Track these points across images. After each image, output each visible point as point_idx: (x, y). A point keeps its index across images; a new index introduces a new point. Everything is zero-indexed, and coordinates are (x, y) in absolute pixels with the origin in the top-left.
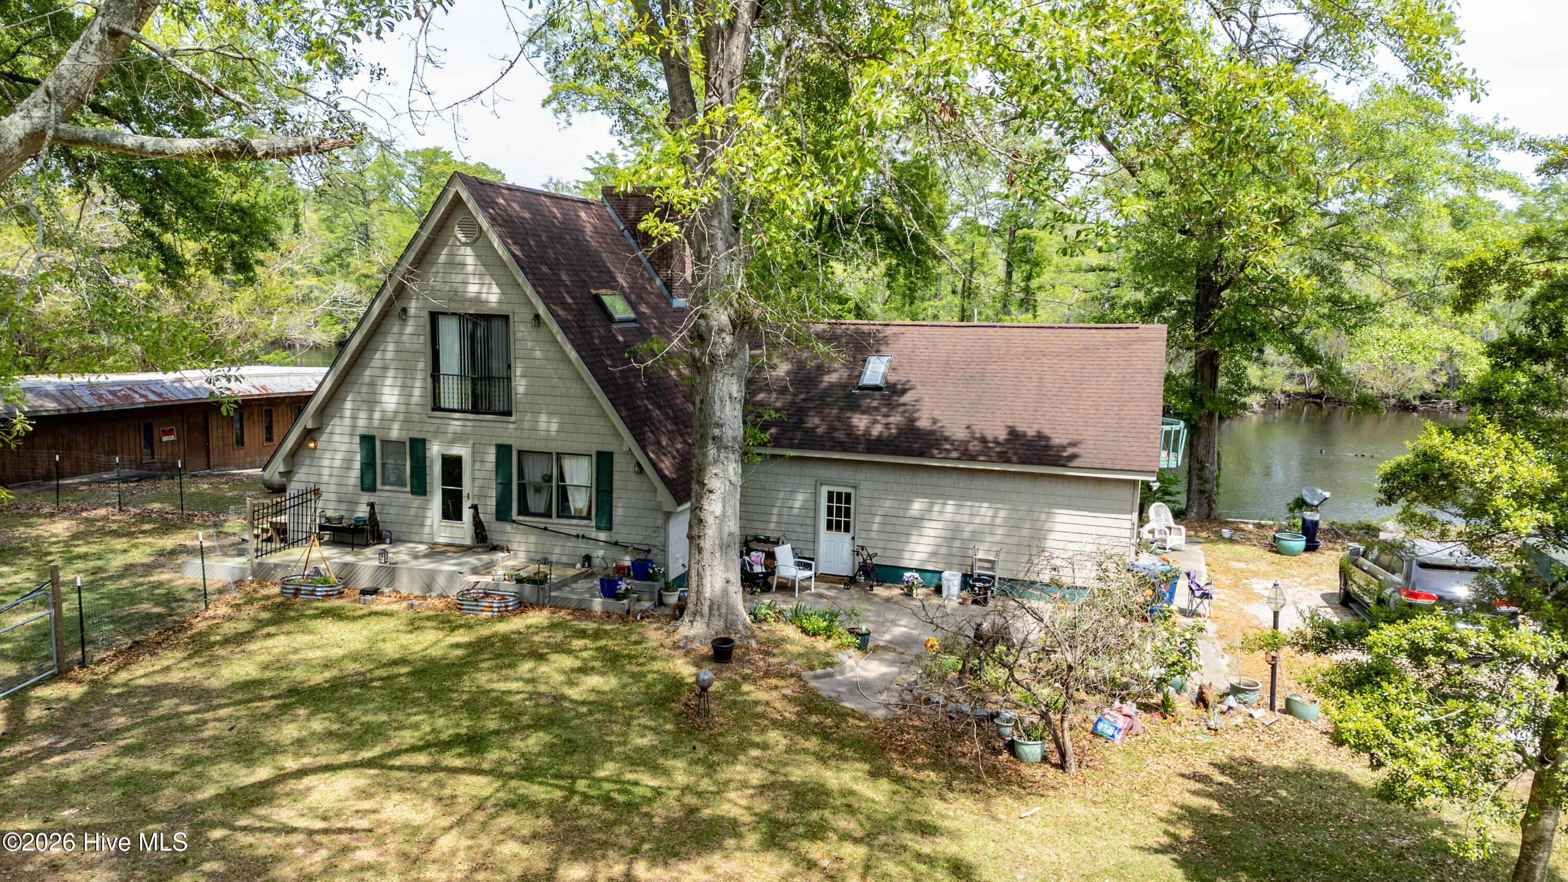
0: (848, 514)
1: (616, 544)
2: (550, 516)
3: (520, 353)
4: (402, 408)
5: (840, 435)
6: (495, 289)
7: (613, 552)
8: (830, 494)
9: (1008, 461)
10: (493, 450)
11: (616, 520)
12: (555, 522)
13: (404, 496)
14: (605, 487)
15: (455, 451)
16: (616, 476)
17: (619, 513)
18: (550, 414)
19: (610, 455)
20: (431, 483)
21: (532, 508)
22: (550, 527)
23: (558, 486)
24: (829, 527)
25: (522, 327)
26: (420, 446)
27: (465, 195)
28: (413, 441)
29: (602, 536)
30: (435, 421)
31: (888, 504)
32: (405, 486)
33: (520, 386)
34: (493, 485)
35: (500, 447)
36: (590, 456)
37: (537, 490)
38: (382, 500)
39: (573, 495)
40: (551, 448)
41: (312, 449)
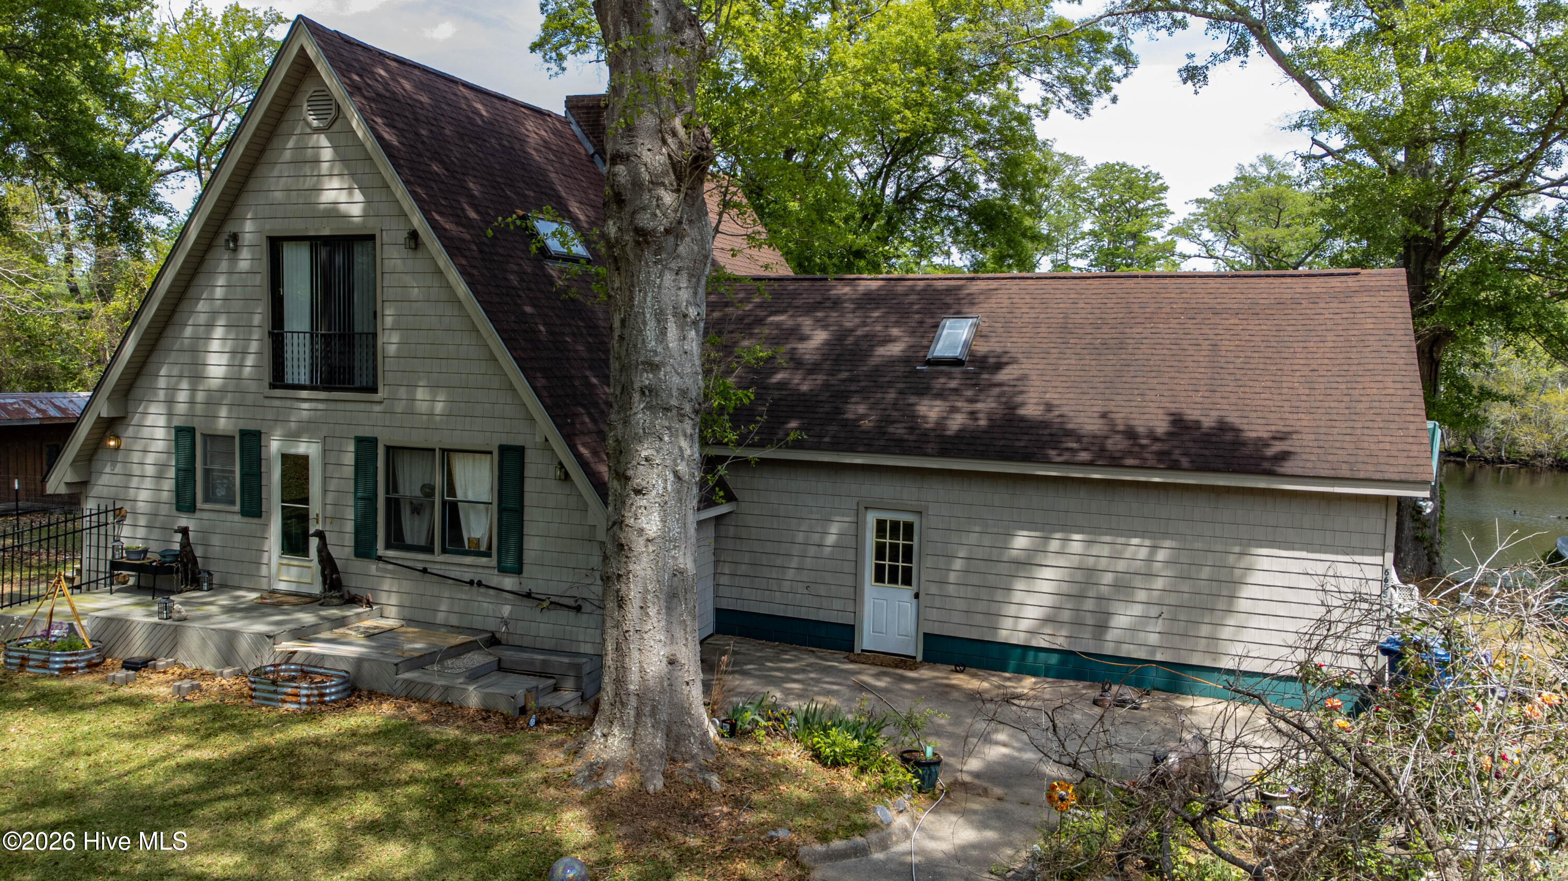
0: (908, 557)
1: (529, 595)
2: (432, 551)
3: (390, 293)
4: (231, 385)
5: (899, 430)
6: (358, 196)
7: (523, 610)
8: (881, 524)
9: (1174, 466)
10: (351, 447)
11: (529, 556)
12: (439, 561)
13: (233, 520)
14: (512, 504)
15: (302, 449)
16: (529, 485)
17: (533, 545)
18: (434, 387)
19: (520, 451)
20: (269, 499)
21: (408, 539)
22: (432, 568)
23: (444, 503)
24: (879, 578)
25: (390, 252)
26: (252, 443)
27: (312, 51)
28: (244, 434)
29: (509, 582)
30: (274, 403)
31: (973, 538)
32: (233, 503)
33: (390, 344)
34: (351, 502)
35: (359, 441)
36: (491, 454)
37: (415, 510)
38: (203, 524)
39: (467, 518)
40: (433, 441)
41: (115, 449)
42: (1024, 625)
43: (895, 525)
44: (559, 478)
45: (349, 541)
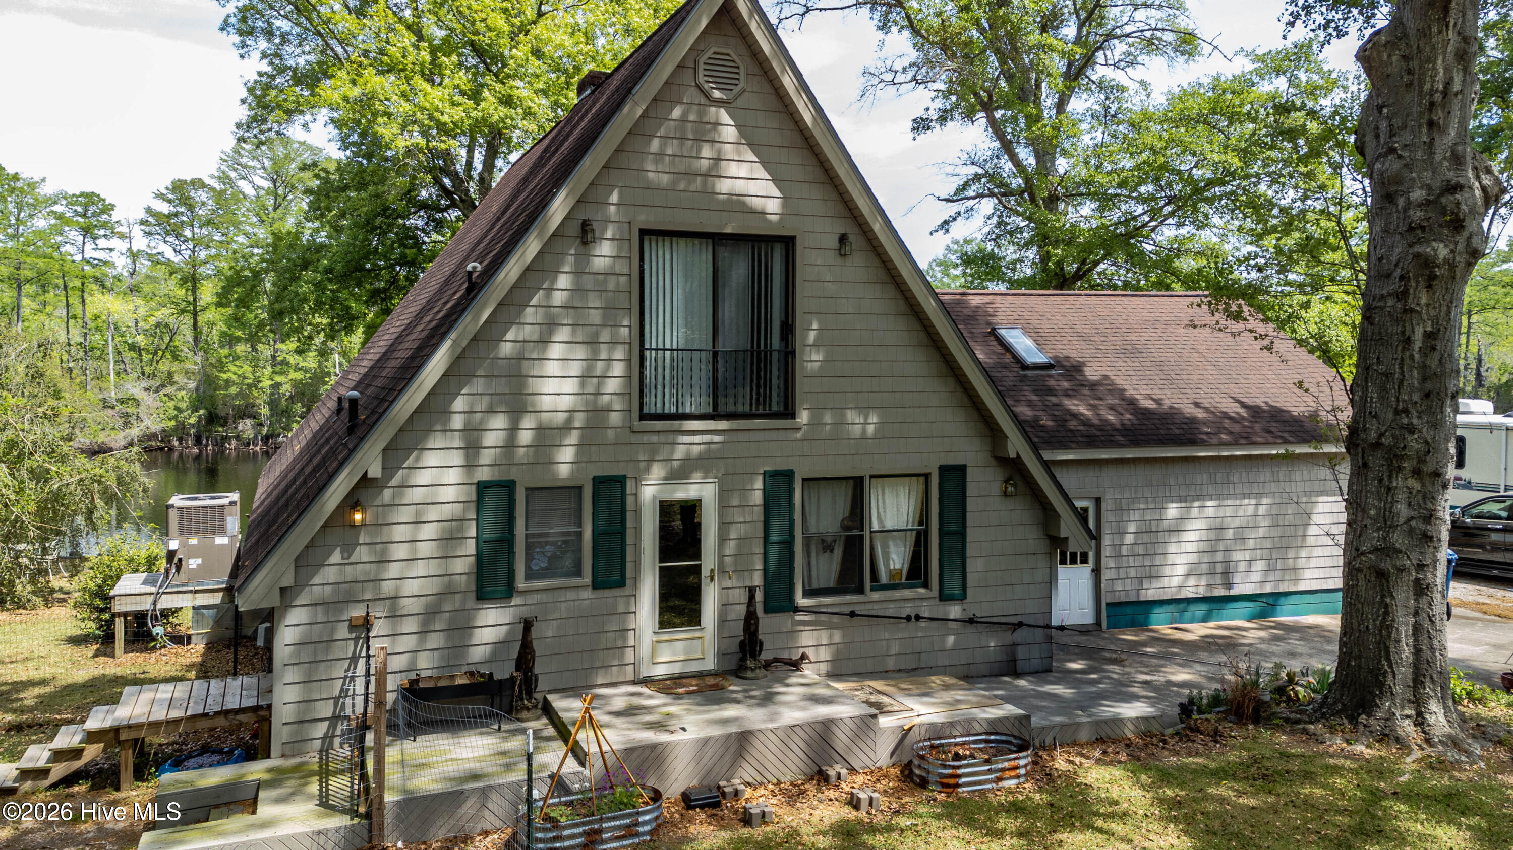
2: (860, 590)
3: (810, 305)
6: (773, 189)
7: (974, 636)
10: (758, 483)
11: (973, 579)
12: (869, 600)
13: (582, 597)
14: (955, 526)
16: (971, 505)
18: (866, 407)
19: (962, 470)
20: (636, 561)
21: (821, 580)
22: (859, 609)
23: (871, 535)
26: (614, 490)
28: (599, 482)
29: (950, 611)
30: (646, 438)
31: (1141, 516)
32: (581, 574)
33: (809, 362)
34: (757, 548)
35: (770, 476)
36: (927, 476)
37: (827, 547)
38: (526, 612)
39: (885, 547)
40: (862, 469)
41: (353, 526)
42: (1174, 582)
44: (1005, 494)
45: (759, 596)
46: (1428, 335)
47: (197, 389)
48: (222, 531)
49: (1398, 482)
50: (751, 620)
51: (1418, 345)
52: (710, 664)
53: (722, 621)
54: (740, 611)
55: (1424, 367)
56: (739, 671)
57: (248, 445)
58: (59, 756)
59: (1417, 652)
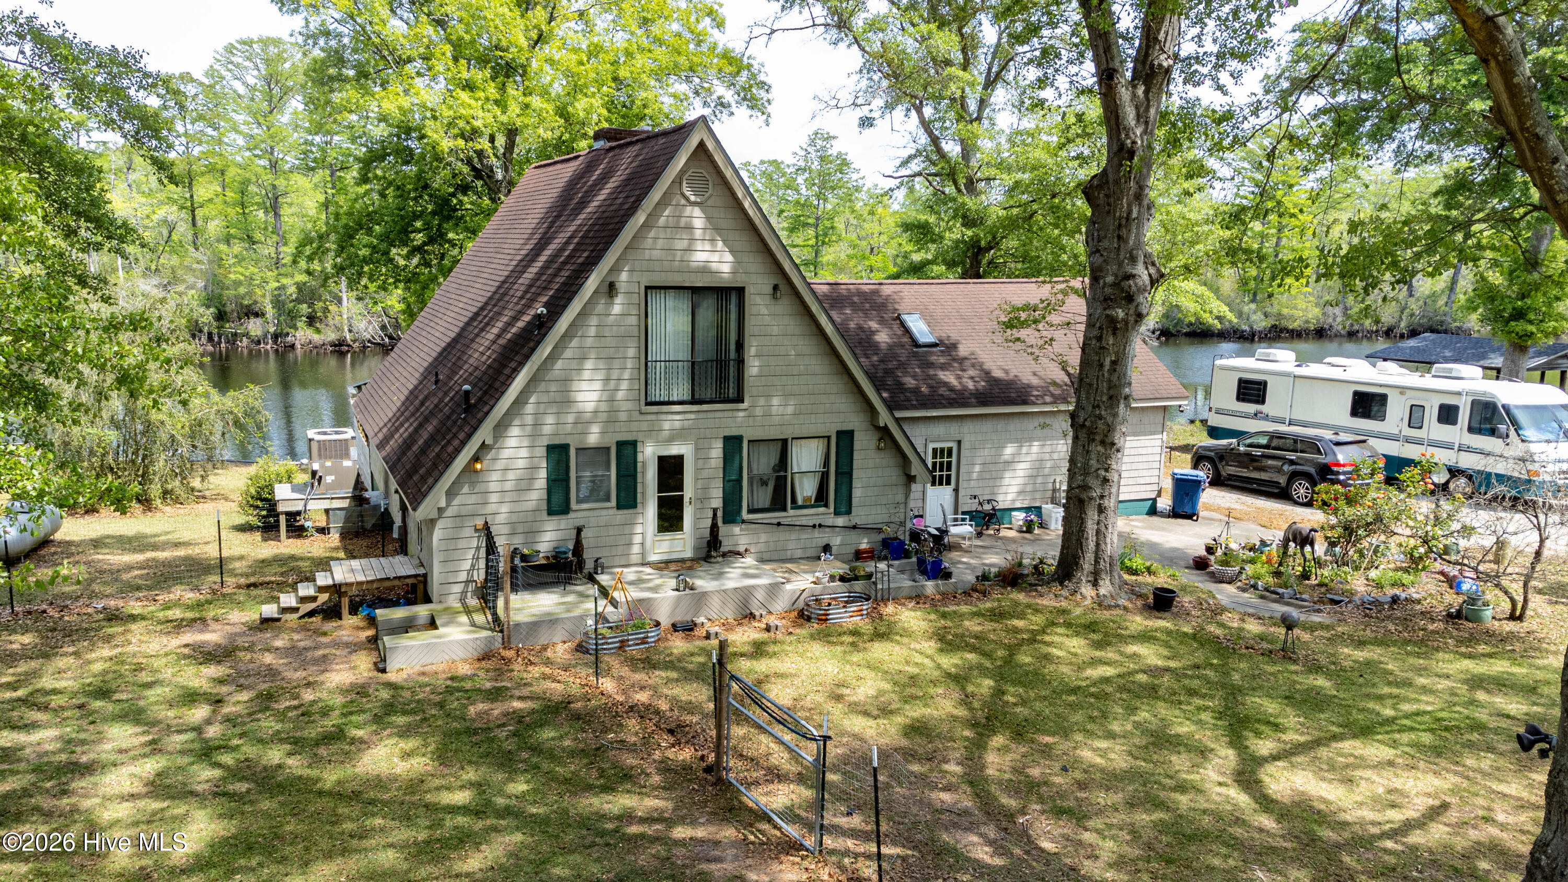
0: (949, 468)
1: (854, 527)
2: (784, 509)
3: (754, 330)
4: (604, 407)
5: (946, 393)
6: (729, 257)
7: (853, 537)
8: (935, 450)
10: (720, 444)
11: (855, 501)
12: (789, 516)
13: (608, 513)
14: (845, 469)
15: (674, 450)
16: (856, 456)
17: (857, 493)
18: (785, 396)
19: (851, 433)
20: (643, 492)
21: (760, 504)
22: (783, 521)
23: (792, 475)
24: (934, 483)
25: (758, 300)
26: (628, 450)
28: (621, 445)
29: (840, 521)
30: (649, 417)
31: (985, 452)
32: (608, 499)
33: (753, 367)
34: (719, 483)
35: (727, 440)
36: (829, 438)
37: (764, 483)
38: (579, 523)
39: (801, 483)
40: (787, 433)
41: (476, 471)
42: (1010, 497)
43: (942, 450)
44: (878, 448)
45: (720, 514)
46: (1114, 363)
47: (206, 287)
48: (347, 455)
49: (1092, 447)
50: (714, 528)
51: (1107, 368)
52: (689, 554)
53: (696, 528)
54: (709, 523)
55: (1110, 381)
56: (707, 558)
57: (259, 343)
58: (303, 600)
59: (1098, 545)
